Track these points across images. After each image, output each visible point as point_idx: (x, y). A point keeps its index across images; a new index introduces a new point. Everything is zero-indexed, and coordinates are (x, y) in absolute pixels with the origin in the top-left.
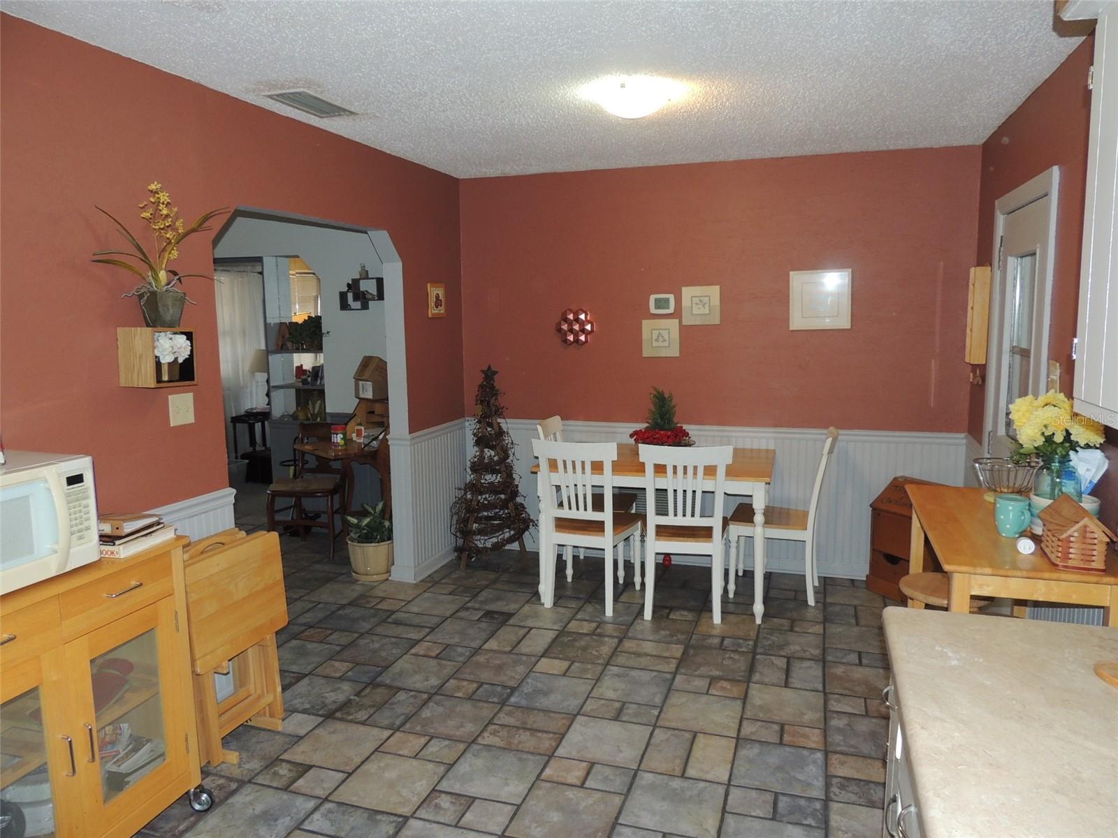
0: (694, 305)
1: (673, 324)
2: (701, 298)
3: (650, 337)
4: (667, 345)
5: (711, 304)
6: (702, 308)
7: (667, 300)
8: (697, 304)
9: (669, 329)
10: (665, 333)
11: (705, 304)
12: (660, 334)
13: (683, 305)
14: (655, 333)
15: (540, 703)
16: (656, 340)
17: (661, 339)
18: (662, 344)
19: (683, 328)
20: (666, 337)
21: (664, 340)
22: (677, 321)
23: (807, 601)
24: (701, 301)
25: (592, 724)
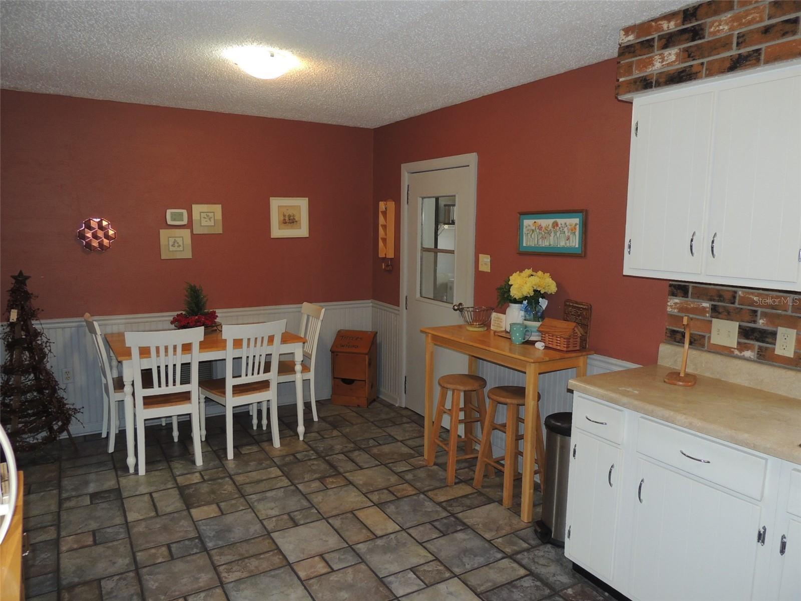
0: (202, 219)
1: (186, 233)
2: (208, 214)
3: (167, 243)
4: (182, 249)
5: (215, 218)
6: (209, 221)
7: (182, 214)
8: (205, 218)
9: (182, 237)
10: (179, 240)
11: (211, 218)
12: (175, 241)
13: (193, 218)
14: (171, 241)
15: (234, 538)
16: (172, 246)
17: (176, 245)
18: (178, 249)
19: (194, 236)
20: (181, 243)
21: (179, 246)
22: (189, 231)
23: (313, 419)
24: (208, 216)
25: (286, 534)
